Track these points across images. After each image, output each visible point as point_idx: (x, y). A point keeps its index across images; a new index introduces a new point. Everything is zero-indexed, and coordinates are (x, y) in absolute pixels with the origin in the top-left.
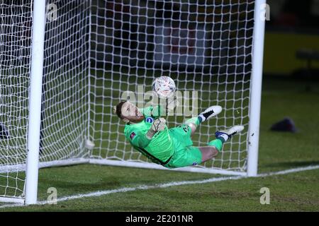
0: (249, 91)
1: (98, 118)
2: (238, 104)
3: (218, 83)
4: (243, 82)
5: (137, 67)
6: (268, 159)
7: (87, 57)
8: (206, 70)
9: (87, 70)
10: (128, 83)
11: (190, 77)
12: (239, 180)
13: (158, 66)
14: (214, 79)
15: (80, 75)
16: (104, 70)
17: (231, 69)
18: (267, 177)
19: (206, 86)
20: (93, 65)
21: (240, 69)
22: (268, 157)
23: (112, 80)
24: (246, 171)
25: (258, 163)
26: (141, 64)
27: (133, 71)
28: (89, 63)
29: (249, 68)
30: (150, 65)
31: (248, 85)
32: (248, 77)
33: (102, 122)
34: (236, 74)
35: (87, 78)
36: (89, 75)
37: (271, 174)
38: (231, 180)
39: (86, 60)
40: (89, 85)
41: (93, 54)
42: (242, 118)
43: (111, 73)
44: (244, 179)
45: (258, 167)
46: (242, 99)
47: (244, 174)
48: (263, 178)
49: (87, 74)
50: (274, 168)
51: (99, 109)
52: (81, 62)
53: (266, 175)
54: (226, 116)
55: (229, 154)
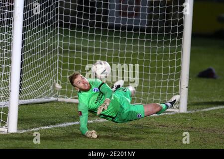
0: (181, 46)
1: (65, 66)
2: (172, 57)
3: (157, 40)
4: (177, 39)
5: (95, 27)
6: (195, 100)
7: (57, 20)
8: (149, 30)
9: (57, 29)
10: (88, 40)
11: (136, 35)
12: (173, 115)
13: (111, 27)
14: (154, 37)
15: (51, 33)
16: (70, 29)
17: (168, 30)
18: (194, 113)
19: (148, 42)
20: (61, 25)
21: (174, 30)
22: (195, 98)
23: (76, 37)
24: (178, 108)
25: (188, 102)
26: (98, 25)
27: (92, 30)
28: (58, 24)
29: (182, 28)
30: (105, 26)
31: (180, 42)
32: (181, 35)
33: (68, 70)
34: (171, 33)
35: (57, 36)
36: (58, 33)
37: (198, 111)
38: (167, 115)
39: (56, 22)
40: (58, 41)
41: (61, 17)
42: (176, 67)
43: (75, 32)
44: (176, 114)
45: (188, 105)
46: (176, 53)
47: (177, 111)
48: (191, 114)
49: (57, 33)
50: (200, 106)
51: (65, 60)
52: (52, 23)
53: (194, 111)
54: (164, 66)
55: (165, 95)
